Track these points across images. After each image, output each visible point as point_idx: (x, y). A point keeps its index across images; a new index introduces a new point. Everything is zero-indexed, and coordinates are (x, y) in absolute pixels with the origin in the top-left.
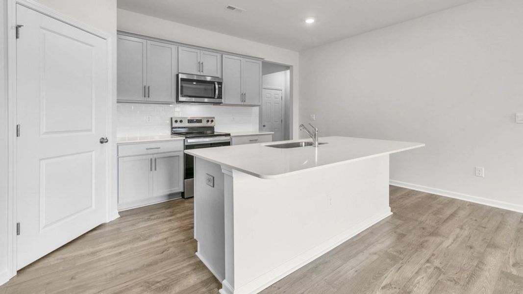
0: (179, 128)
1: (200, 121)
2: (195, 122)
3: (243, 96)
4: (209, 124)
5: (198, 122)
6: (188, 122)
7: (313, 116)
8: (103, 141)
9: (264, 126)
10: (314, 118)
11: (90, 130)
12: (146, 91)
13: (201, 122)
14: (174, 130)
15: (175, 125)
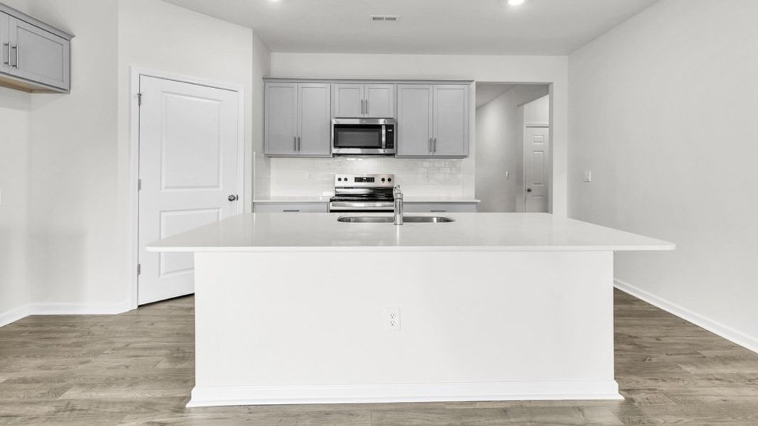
0: (345, 188)
1: (371, 180)
2: (365, 181)
3: (433, 143)
4: (386, 184)
5: (368, 181)
6: (356, 181)
7: (588, 175)
8: (232, 199)
9: (529, 190)
10: (590, 178)
11: (218, 187)
12: (297, 144)
13: (374, 181)
14: (338, 190)
15: (338, 184)
